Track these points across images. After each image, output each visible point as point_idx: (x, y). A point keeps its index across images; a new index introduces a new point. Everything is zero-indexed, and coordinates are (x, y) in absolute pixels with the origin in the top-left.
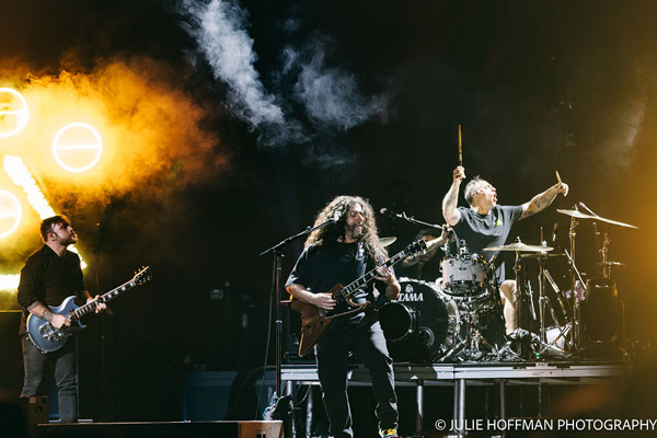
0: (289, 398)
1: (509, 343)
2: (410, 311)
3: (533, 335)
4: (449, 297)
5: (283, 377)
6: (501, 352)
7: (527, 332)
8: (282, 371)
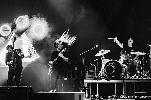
0: (86, 87)
1: (136, 75)
2: (113, 67)
3: (141, 73)
4: (122, 64)
5: (85, 82)
6: (134, 77)
7: (140, 72)
8: (84, 81)
